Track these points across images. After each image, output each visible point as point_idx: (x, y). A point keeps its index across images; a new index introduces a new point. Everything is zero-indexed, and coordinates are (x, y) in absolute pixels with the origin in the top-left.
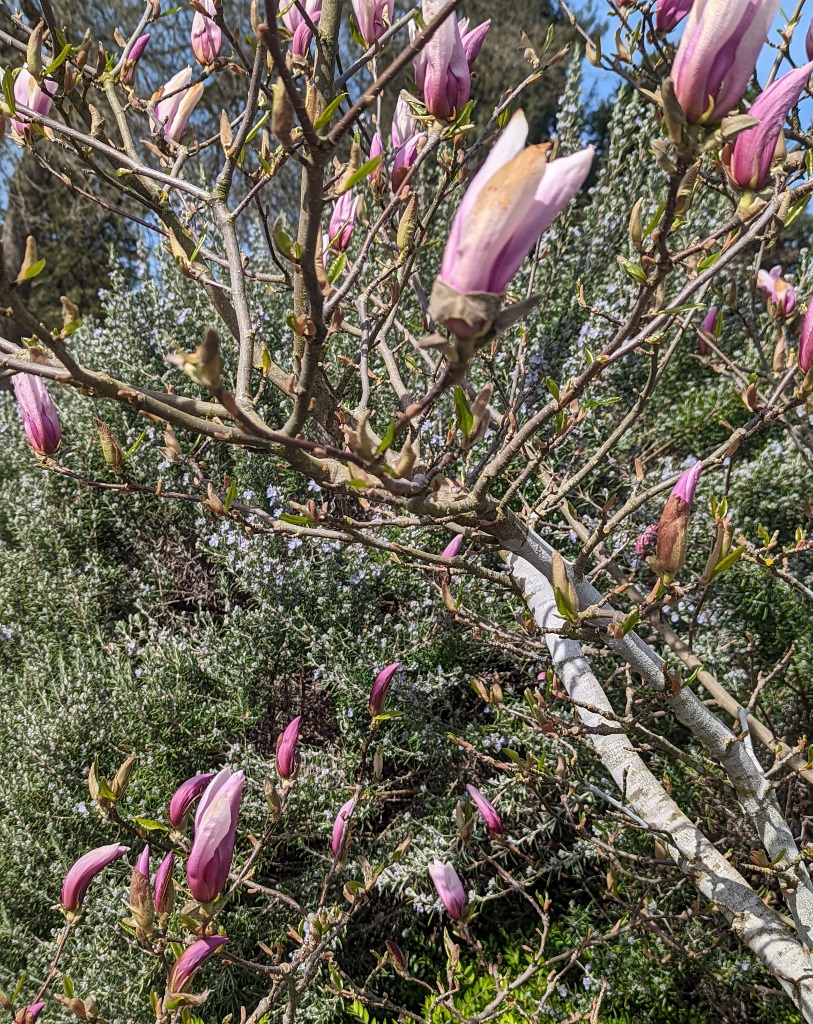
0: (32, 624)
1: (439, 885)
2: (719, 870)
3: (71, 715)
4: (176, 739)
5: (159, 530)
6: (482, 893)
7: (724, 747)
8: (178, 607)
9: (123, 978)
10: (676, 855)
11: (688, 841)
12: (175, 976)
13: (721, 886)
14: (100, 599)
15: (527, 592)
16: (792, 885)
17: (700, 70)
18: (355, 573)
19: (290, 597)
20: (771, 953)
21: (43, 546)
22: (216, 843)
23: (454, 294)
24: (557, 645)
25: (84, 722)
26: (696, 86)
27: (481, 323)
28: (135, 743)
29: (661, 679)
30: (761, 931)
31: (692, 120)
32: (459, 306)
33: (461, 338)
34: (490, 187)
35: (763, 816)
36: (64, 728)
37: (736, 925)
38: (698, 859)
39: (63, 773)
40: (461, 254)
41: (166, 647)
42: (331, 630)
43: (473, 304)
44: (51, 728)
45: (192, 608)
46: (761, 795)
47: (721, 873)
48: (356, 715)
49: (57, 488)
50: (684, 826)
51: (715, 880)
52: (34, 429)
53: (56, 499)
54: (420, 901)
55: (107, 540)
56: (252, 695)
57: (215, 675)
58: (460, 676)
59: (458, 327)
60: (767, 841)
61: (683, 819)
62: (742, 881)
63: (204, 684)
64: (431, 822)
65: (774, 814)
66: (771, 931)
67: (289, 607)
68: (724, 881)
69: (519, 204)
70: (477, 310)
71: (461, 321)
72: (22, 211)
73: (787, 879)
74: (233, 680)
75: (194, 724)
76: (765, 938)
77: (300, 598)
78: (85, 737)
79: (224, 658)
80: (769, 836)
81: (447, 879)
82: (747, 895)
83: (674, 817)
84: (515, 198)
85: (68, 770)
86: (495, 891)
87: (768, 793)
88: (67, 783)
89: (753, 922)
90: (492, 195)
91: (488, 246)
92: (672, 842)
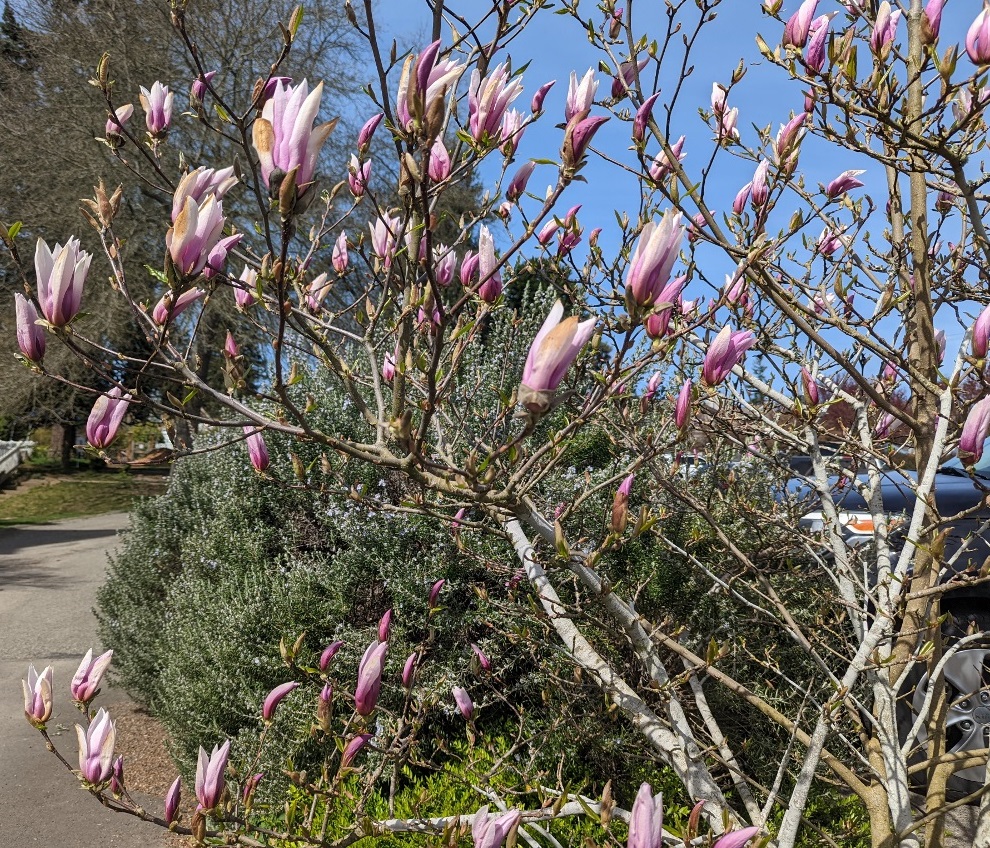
0: (226, 560)
1: (458, 700)
2: (623, 692)
3: (251, 609)
4: (306, 622)
5: (294, 507)
6: (480, 704)
7: (630, 623)
8: (303, 549)
9: (279, 757)
10: (600, 682)
11: (606, 674)
12: (344, 758)
13: (625, 699)
14: (264, 546)
15: (514, 540)
16: (667, 698)
17: (644, 280)
18: (402, 529)
19: (369, 543)
20: (655, 736)
21: (233, 518)
22: (372, 682)
23: (532, 391)
24: (531, 569)
25: (258, 613)
26: (642, 288)
27: (545, 405)
28: (285, 624)
29: (599, 587)
30: (649, 724)
31: (639, 304)
32: (535, 396)
33: (533, 412)
34: (549, 337)
35: (650, 660)
36: (248, 616)
37: (635, 721)
38: (612, 684)
39: (246, 641)
40: (535, 370)
41: (302, 570)
42: (392, 561)
43: (542, 396)
44: (240, 616)
45: (310, 550)
46: (649, 649)
47: (625, 692)
48: (405, 607)
49: (239, 486)
50: (603, 666)
51: (622, 696)
52: (256, 457)
53: (238, 492)
54: (447, 708)
55: (266, 514)
56: (347, 596)
57: (327, 586)
58: (459, 585)
59: (534, 408)
60: (653, 674)
61: (602, 662)
62: (636, 696)
63: (321, 591)
64: (446, 665)
65: (656, 659)
66: (654, 724)
67: (369, 549)
68: (627, 696)
69: (565, 346)
70: (544, 399)
71: (536, 404)
72: (204, 342)
73: (665, 695)
74: (337, 587)
75: (317, 613)
76: (651, 728)
77: (376, 544)
78: (259, 621)
79: (331, 577)
80: (654, 672)
81: (462, 696)
82: (640, 703)
83: (598, 661)
84: (563, 343)
85: (250, 639)
86: (487, 702)
87: (652, 648)
88: (248, 647)
89: (644, 719)
90: (550, 342)
91: (549, 367)
92: (599, 675)
